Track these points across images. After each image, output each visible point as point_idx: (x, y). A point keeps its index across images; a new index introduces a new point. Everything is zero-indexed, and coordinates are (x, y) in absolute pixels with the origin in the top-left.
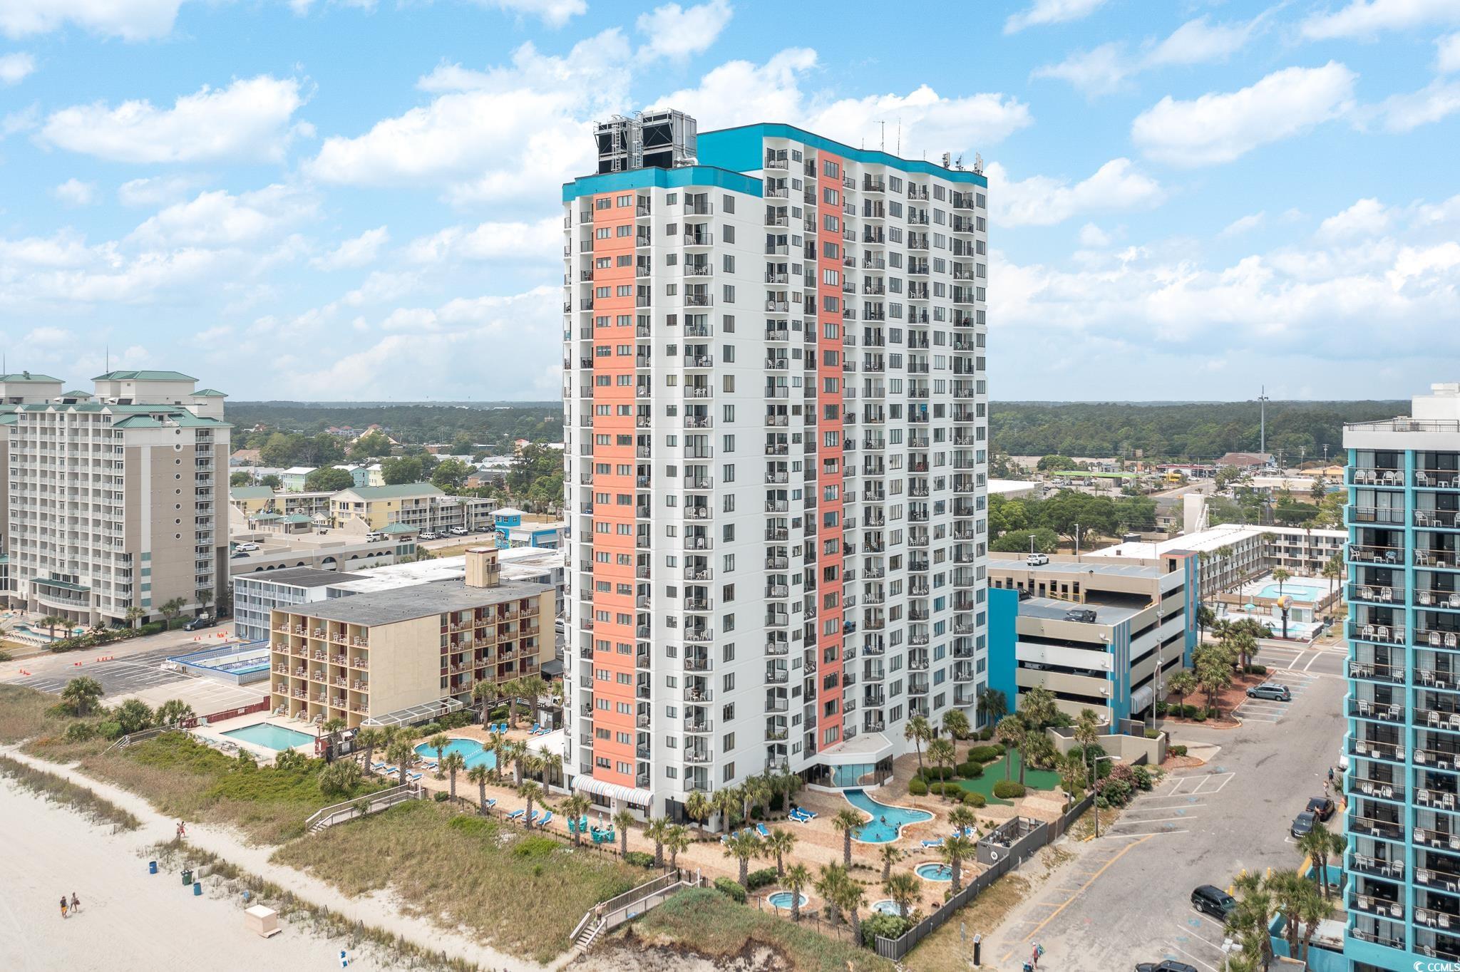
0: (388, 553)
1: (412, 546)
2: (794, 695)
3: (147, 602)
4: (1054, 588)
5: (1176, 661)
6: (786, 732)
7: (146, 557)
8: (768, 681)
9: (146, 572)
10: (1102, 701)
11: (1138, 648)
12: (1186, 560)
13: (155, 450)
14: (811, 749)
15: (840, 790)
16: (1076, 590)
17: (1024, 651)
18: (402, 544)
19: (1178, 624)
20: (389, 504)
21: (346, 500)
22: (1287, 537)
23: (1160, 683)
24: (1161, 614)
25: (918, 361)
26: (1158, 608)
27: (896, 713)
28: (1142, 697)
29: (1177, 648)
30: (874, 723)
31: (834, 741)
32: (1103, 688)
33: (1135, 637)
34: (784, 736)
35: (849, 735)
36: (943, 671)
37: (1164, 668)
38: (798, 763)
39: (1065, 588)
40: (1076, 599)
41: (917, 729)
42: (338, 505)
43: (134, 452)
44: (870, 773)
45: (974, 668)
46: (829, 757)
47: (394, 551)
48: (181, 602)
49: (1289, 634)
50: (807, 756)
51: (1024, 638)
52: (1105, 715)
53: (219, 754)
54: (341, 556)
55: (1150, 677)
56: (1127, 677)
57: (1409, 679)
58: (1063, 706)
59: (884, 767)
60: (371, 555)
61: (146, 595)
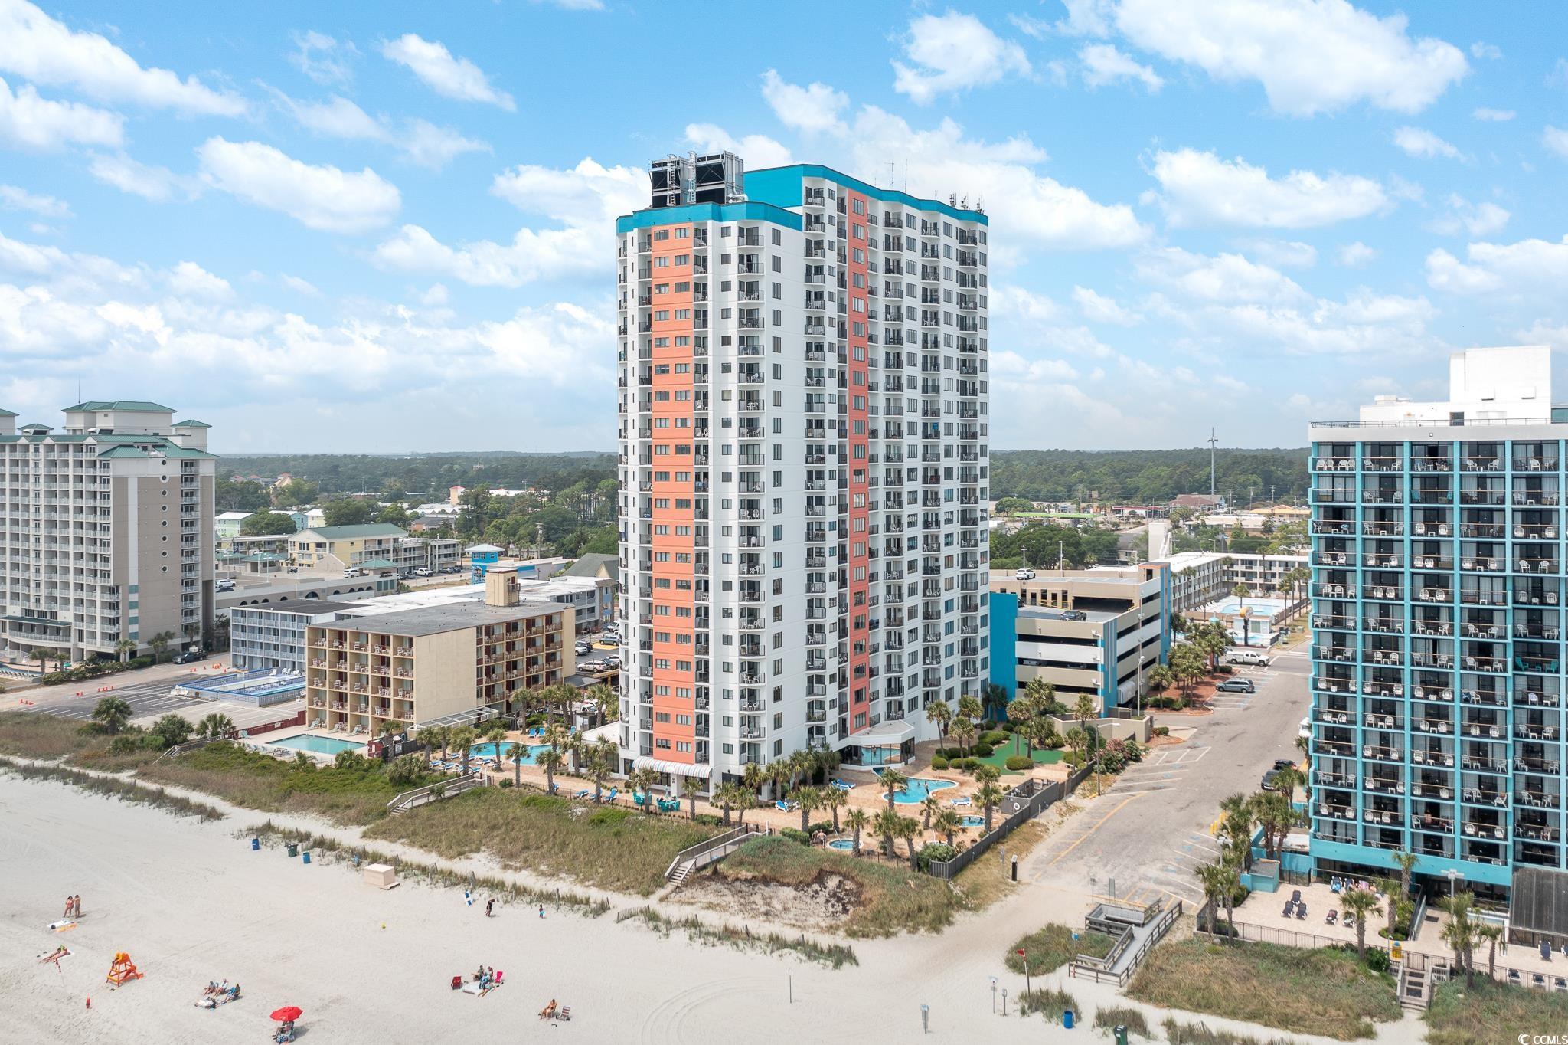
0: (369, 588)
1: (392, 581)
2: (831, 682)
3: (134, 635)
4: (1044, 597)
5: (1153, 661)
6: (824, 714)
7: (134, 589)
8: (809, 668)
9: (133, 605)
10: (1094, 691)
11: (1124, 645)
12: (1162, 569)
13: (143, 482)
14: (843, 732)
15: (870, 768)
16: (1065, 597)
17: (1022, 649)
18: (383, 579)
19: (1155, 628)
20: (352, 544)
21: (306, 541)
22: (1244, 562)
23: (1140, 678)
24: (1142, 616)
25: (930, 383)
26: (1138, 611)
27: (913, 703)
28: (1127, 690)
29: (1155, 649)
30: (895, 712)
31: (862, 726)
32: (1096, 679)
33: (1121, 635)
34: (823, 718)
35: (874, 722)
36: (952, 667)
37: (1145, 666)
38: (835, 744)
39: (1054, 596)
40: (1065, 605)
41: (939, 712)
42: (297, 545)
43: (121, 483)
44: (897, 755)
45: (979, 665)
46: (860, 739)
47: (375, 587)
48: (170, 635)
49: (1250, 642)
50: (841, 737)
51: (1024, 638)
52: (1098, 703)
53: (273, 759)
54: (323, 590)
55: (1133, 674)
56: (1114, 669)
57: (1359, 626)
58: (1060, 697)
59: (907, 749)
60: (352, 591)
61: (134, 628)
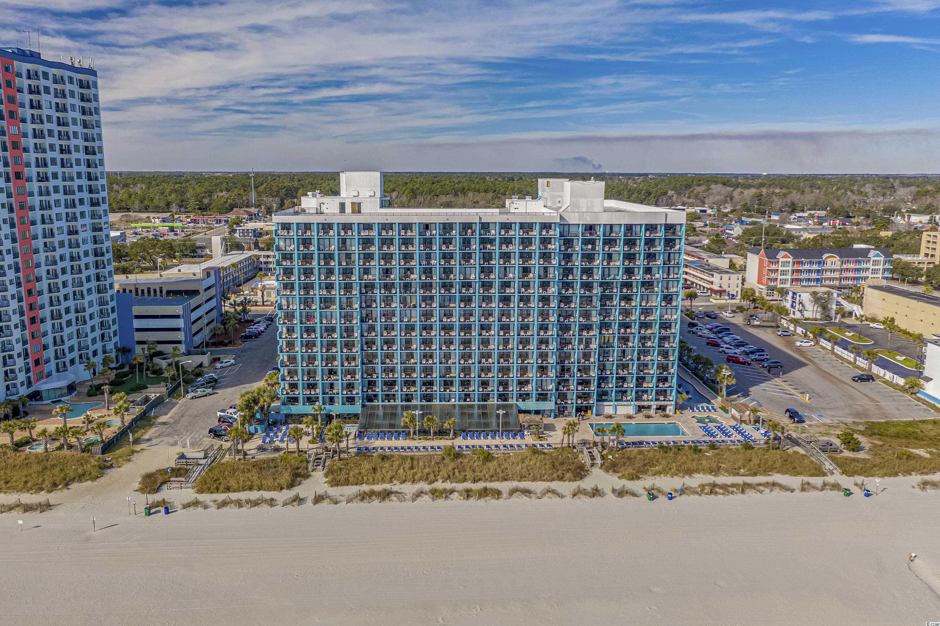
2: (18, 357)
5: (213, 321)
6: (16, 376)
10: (179, 342)
11: (194, 316)
12: (215, 271)
14: (30, 384)
15: (49, 402)
16: (161, 292)
17: (137, 324)
19: (213, 303)
22: (264, 256)
23: (207, 331)
24: (205, 299)
25: (67, 175)
26: (203, 296)
27: (72, 362)
28: (197, 339)
29: (214, 315)
32: (180, 336)
33: (193, 310)
35: (49, 375)
37: (208, 325)
38: (24, 391)
39: (155, 291)
40: (161, 296)
41: (90, 366)
45: (112, 335)
46: (43, 386)
49: (265, 303)
50: (28, 387)
51: (137, 317)
52: (182, 348)
55: (201, 329)
56: (190, 329)
58: (160, 348)
59: (71, 388)
